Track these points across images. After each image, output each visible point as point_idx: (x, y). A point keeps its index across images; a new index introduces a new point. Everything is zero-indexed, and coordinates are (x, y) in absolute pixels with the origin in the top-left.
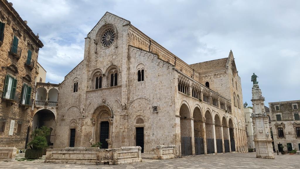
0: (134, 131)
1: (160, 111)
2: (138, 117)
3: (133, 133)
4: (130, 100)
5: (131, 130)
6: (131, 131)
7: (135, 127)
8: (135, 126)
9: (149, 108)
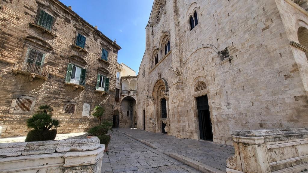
0: (194, 104)
1: (237, 53)
2: (197, 81)
3: (192, 106)
4: (183, 61)
5: (189, 103)
6: (188, 105)
7: (194, 98)
8: (193, 96)
9: (213, 59)
